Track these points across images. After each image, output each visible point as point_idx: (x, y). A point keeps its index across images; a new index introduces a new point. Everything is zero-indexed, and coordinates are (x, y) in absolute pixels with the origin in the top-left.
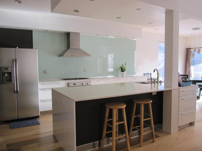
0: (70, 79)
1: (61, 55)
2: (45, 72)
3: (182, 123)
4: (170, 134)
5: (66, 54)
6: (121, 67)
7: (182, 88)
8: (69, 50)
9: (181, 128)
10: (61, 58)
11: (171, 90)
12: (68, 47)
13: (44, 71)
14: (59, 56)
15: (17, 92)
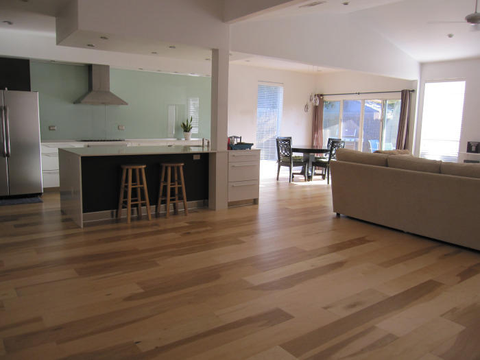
0: (91, 141)
1: (77, 102)
2: (51, 128)
3: (234, 198)
4: (215, 210)
5: (86, 99)
6: (184, 124)
7: (232, 152)
8: (92, 93)
9: (232, 205)
10: (78, 107)
11: (215, 153)
12: (90, 88)
13: (49, 127)
14: (74, 103)
15: (8, 155)
